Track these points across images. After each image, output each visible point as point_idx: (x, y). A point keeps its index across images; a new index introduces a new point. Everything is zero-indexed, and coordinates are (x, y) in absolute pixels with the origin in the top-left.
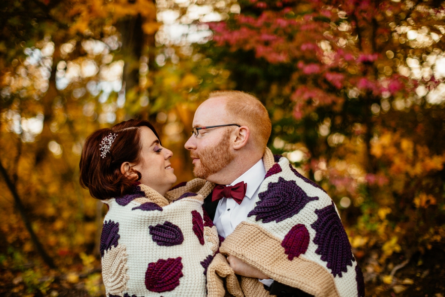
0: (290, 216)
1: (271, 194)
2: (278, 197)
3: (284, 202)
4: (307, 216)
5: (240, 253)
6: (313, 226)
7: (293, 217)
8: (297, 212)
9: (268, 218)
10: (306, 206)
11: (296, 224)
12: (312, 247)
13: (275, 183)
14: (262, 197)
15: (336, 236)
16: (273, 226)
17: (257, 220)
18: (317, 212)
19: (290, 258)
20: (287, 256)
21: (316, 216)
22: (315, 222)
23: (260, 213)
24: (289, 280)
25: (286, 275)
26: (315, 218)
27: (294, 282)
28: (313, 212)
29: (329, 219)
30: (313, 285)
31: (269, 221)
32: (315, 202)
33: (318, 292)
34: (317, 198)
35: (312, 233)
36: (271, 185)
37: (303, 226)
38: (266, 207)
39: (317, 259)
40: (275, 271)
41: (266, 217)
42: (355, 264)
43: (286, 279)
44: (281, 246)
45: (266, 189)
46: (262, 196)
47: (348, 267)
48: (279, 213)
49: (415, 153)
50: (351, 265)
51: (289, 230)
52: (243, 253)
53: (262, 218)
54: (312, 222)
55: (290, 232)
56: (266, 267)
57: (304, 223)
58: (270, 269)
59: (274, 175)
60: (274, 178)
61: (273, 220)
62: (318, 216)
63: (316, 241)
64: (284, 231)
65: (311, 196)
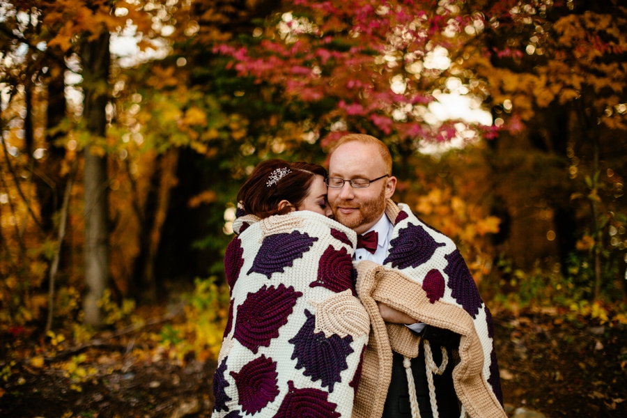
0: (424, 261)
1: (403, 240)
2: (412, 242)
3: (417, 247)
4: (438, 261)
5: (386, 298)
6: (445, 271)
7: (427, 263)
8: (429, 257)
9: (404, 264)
10: (436, 251)
11: (430, 269)
12: (448, 291)
13: (405, 229)
14: (394, 244)
15: (466, 280)
16: (411, 272)
17: (393, 266)
18: (446, 257)
19: (432, 302)
20: (429, 299)
21: (446, 261)
22: (447, 267)
23: (396, 259)
24: (439, 322)
25: (435, 317)
26: (445, 263)
27: (444, 323)
28: (443, 258)
29: (458, 263)
30: (463, 326)
31: (405, 267)
32: (443, 248)
33: (469, 332)
34: (444, 244)
35: (446, 277)
36: (401, 231)
37: (437, 270)
38: (402, 253)
39: (454, 301)
40: (423, 314)
41: (402, 263)
42: (483, 305)
43: (435, 321)
44: (423, 290)
45: (398, 236)
46: (393, 242)
47: (479, 309)
48: (413, 259)
49: (467, 215)
50: (481, 307)
51: (425, 276)
52: (388, 297)
53: (398, 264)
54: (444, 267)
55: (426, 277)
56: (415, 310)
57: (437, 268)
58: (418, 311)
59: (402, 221)
60: (403, 224)
61: (409, 266)
62: (448, 261)
63: (450, 286)
64: (421, 277)
65: (439, 242)
